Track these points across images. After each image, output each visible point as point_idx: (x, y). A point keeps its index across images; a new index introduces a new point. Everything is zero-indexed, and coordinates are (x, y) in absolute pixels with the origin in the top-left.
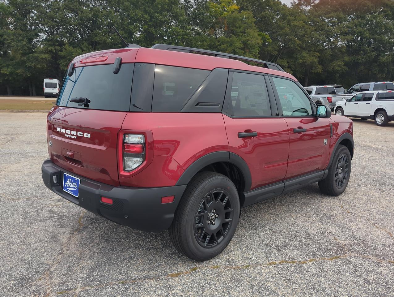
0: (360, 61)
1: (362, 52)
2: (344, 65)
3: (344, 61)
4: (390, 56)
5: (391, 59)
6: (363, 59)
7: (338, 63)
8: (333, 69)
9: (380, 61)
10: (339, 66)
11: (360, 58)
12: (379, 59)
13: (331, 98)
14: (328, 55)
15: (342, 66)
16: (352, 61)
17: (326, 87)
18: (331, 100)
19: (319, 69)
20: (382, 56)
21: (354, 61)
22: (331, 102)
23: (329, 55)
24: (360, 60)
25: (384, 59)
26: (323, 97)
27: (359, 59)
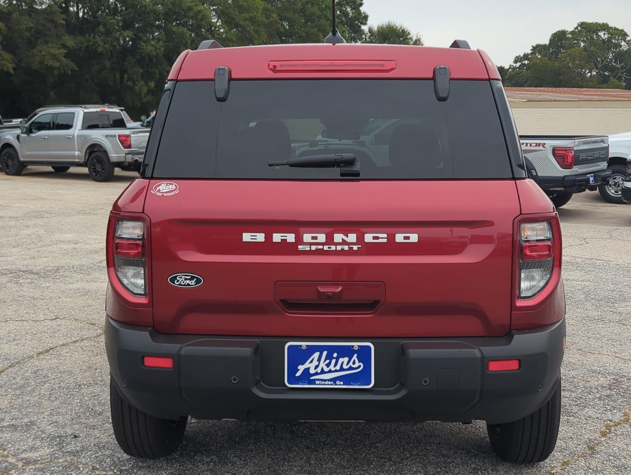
0: (101, 48)
1: (101, 28)
2: (66, 56)
3: (64, 46)
4: (161, 42)
5: (163, 48)
6: (107, 46)
7: (52, 51)
8: (41, 63)
9: (142, 53)
10: (54, 57)
11: (101, 43)
12: (139, 48)
13: (128, 136)
14: (25, 29)
15: (63, 58)
16: (81, 47)
17: (104, 111)
18: (129, 143)
19: (6, 63)
20: (144, 42)
21: (87, 47)
22: (129, 146)
23: (27, 28)
24: (99, 45)
25: (150, 48)
26: (107, 136)
27: (97, 44)
